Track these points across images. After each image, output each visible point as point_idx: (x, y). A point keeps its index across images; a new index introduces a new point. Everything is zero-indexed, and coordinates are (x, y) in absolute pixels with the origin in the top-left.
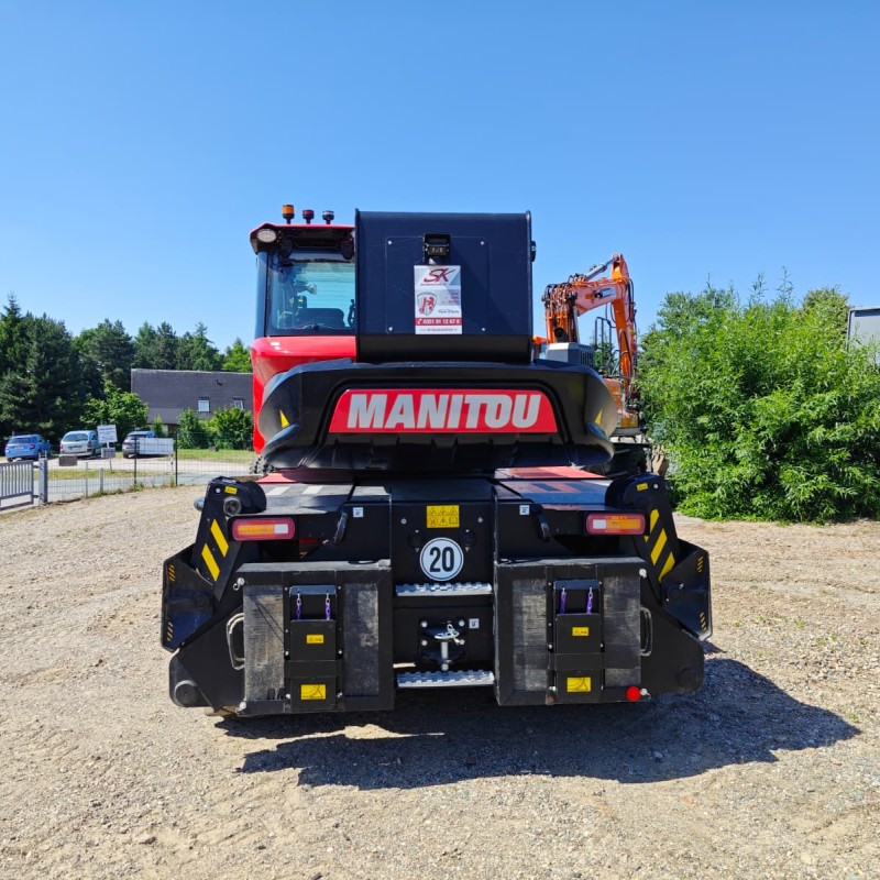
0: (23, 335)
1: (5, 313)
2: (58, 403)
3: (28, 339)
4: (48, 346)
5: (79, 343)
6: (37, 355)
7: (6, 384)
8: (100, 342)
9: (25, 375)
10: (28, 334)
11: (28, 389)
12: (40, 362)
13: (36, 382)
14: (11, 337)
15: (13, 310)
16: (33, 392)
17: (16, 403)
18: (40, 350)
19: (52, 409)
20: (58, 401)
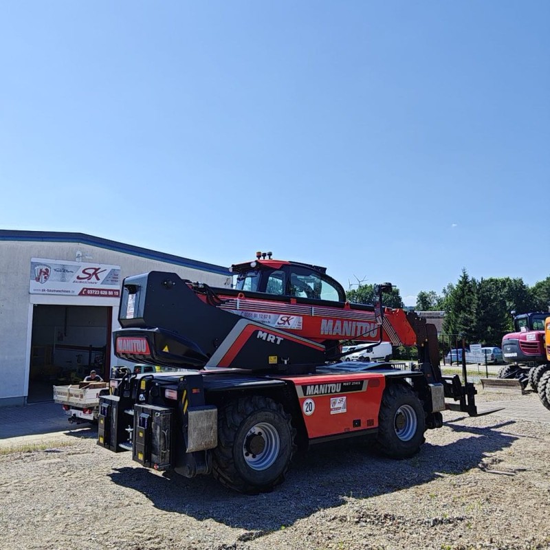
0: (470, 291)
1: (461, 279)
2: (489, 330)
3: (472, 293)
4: (483, 296)
5: (534, 290)
6: (477, 301)
7: (460, 319)
8: (547, 289)
9: (471, 313)
10: (472, 289)
11: (472, 322)
12: (478, 305)
13: (476, 317)
14: (463, 293)
15: (465, 277)
16: (475, 324)
17: (466, 330)
18: (479, 299)
19: (486, 334)
20: (489, 329)
